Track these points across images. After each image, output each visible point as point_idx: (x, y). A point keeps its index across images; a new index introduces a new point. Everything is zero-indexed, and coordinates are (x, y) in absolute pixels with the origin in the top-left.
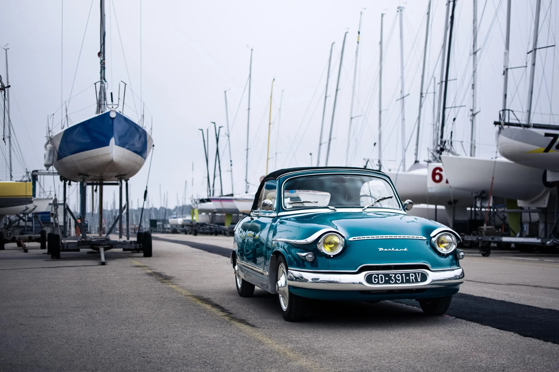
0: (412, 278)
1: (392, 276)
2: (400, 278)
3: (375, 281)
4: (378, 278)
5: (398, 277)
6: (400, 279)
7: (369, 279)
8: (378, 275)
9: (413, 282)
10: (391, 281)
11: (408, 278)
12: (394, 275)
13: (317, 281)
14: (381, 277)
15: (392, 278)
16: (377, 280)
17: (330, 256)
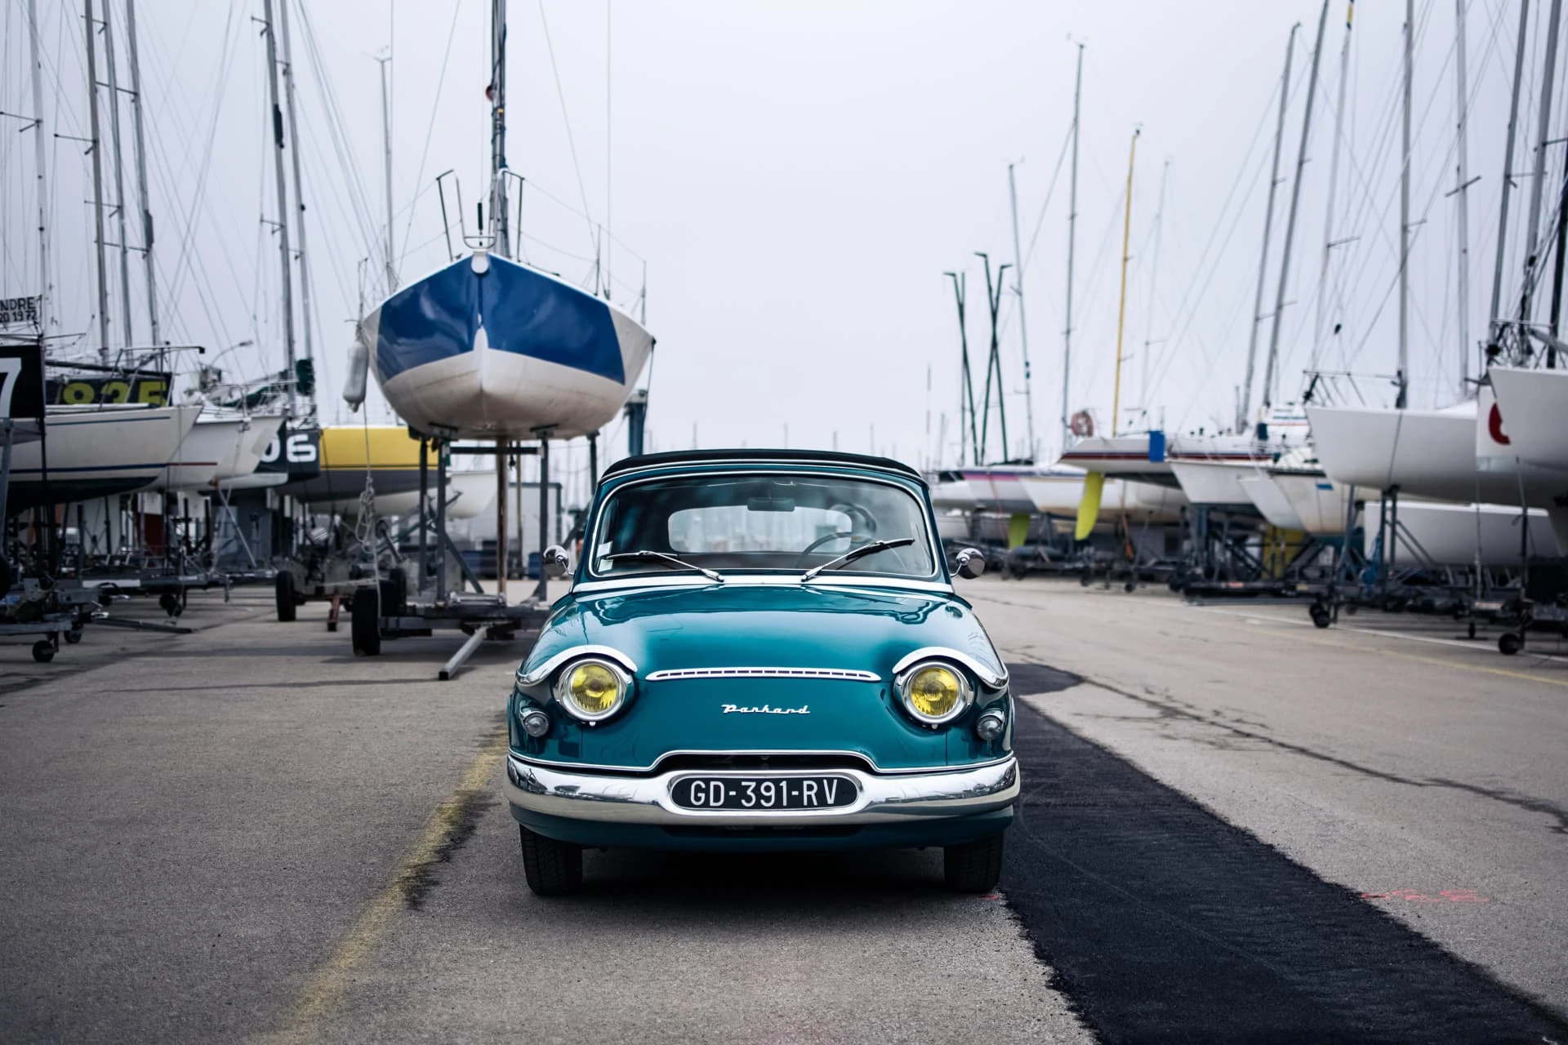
0: (809, 793)
1: (749, 786)
2: (772, 793)
3: (698, 799)
4: (706, 791)
5: (768, 789)
6: (771, 796)
7: (680, 794)
8: (707, 781)
9: (810, 805)
10: (743, 801)
11: (795, 793)
12: (753, 784)
13: (570, 794)
14: (717, 788)
15: (749, 792)
16: (702, 795)
17: (588, 722)
